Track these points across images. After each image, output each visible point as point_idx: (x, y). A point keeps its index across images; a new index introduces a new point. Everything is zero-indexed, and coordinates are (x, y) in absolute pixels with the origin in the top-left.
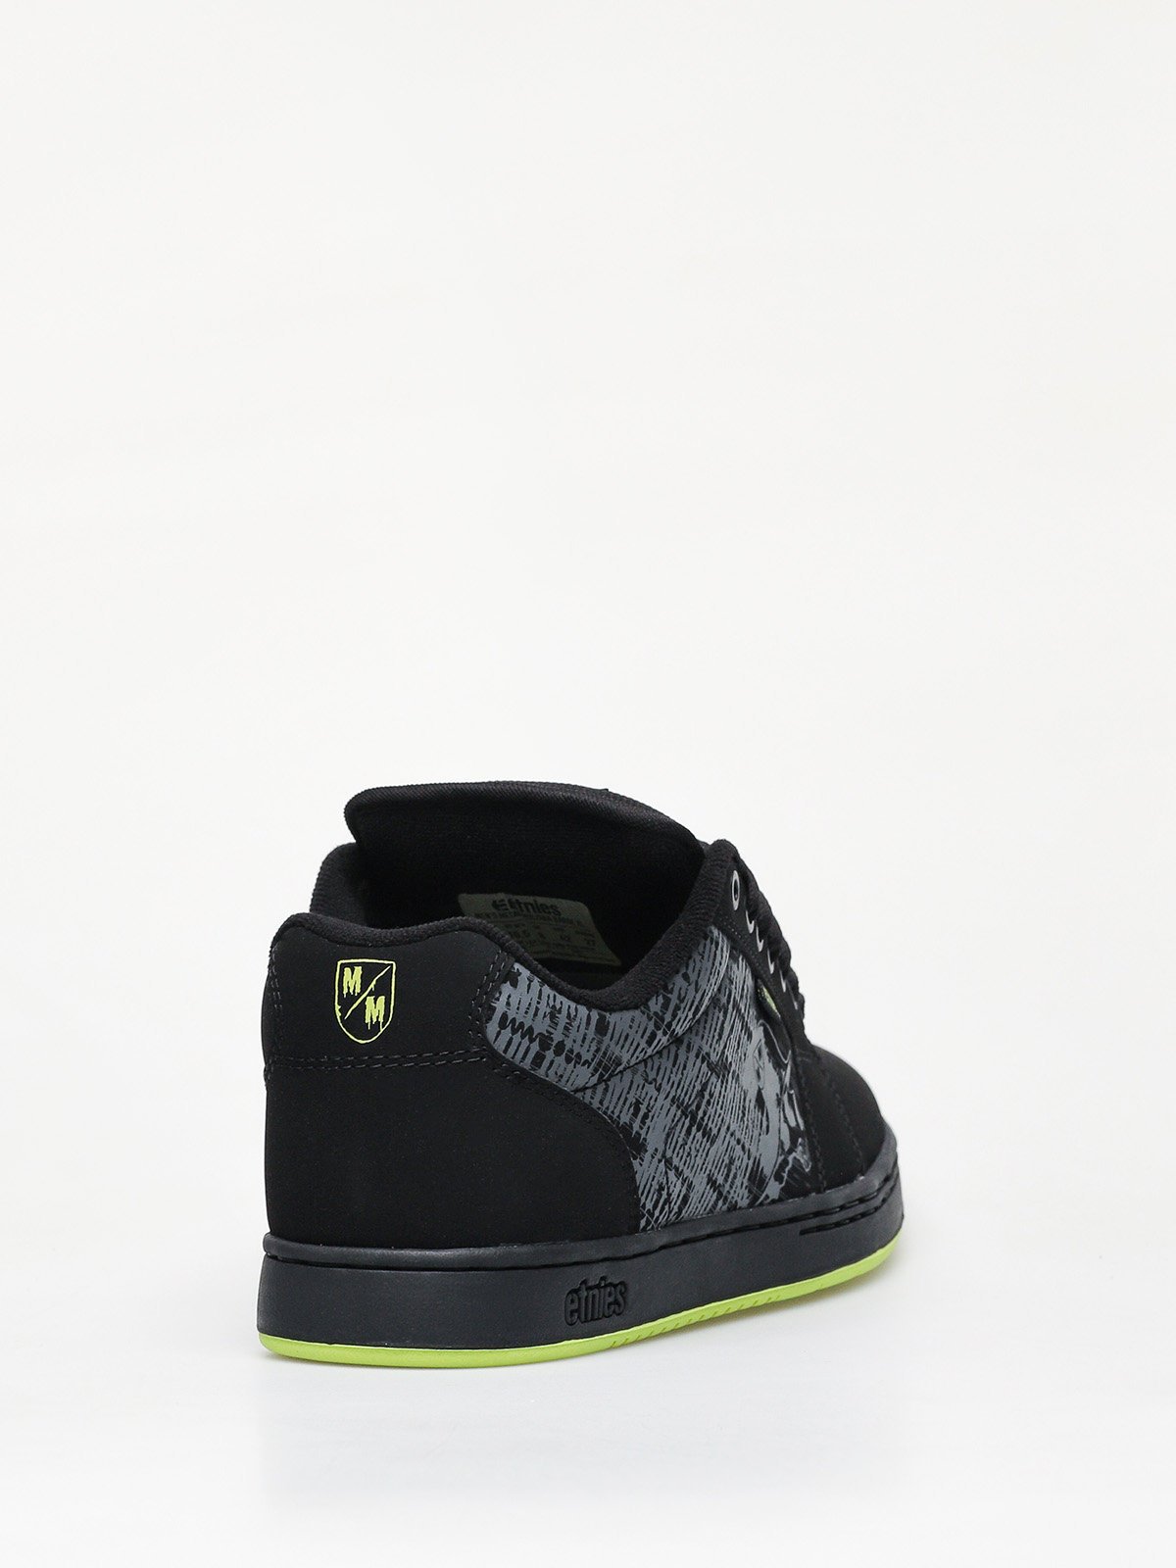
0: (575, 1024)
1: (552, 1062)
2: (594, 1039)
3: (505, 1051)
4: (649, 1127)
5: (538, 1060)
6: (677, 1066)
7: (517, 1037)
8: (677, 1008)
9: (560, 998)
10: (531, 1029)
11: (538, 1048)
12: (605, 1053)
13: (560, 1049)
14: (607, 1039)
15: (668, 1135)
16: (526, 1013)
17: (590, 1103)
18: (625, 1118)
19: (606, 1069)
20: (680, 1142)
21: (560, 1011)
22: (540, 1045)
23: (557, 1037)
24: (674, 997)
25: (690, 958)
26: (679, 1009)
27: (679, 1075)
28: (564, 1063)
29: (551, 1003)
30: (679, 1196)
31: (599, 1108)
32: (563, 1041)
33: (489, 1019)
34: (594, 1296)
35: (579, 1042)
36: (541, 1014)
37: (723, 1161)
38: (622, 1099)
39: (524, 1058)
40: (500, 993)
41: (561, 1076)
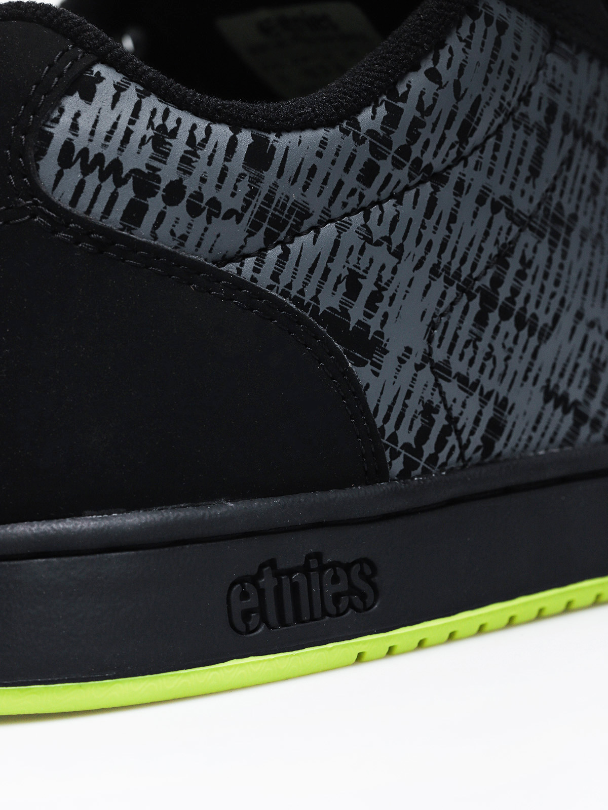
0: (204, 153)
1: (161, 216)
2: (242, 176)
3: (74, 202)
4: (386, 315)
5: (135, 213)
6: (435, 217)
7: (92, 180)
8: (416, 124)
9: (175, 113)
10: (117, 165)
11: (132, 194)
12: (269, 198)
13: (174, 193)
14: (270, 176)
15: (433, 326)
16: (108, 139)
17: (254, 279)
18: (330, 300)
19: (278, 223)
20: (464, 336)
21: (174, 134)
22: (135, 189)
23: (168, 173)
24: (409, 110)
25: (442, 45)
26: (423, 125)
27: (442, 232)
28: (185, 217)
29: (158, 121)
30: (477, 421)
31: (271, 287)
32: (181, 180)
33: (41, 152)
34: (295, 587)
35: (213, 179)
36: (135, 139)
37: (576, 366)
38: (319, 271)
39: (108, 210)
40: (62, 111)
41: (184, 237)
